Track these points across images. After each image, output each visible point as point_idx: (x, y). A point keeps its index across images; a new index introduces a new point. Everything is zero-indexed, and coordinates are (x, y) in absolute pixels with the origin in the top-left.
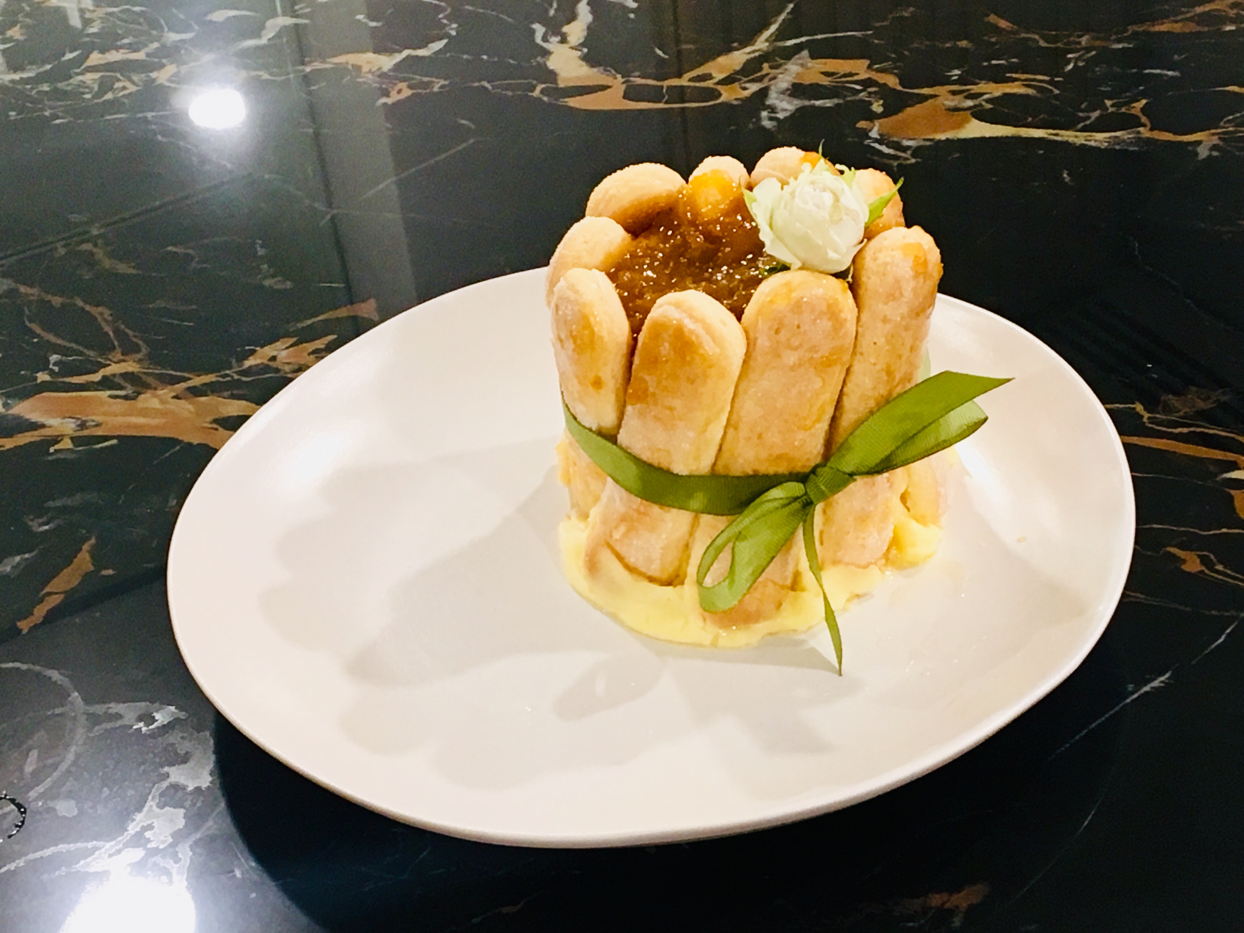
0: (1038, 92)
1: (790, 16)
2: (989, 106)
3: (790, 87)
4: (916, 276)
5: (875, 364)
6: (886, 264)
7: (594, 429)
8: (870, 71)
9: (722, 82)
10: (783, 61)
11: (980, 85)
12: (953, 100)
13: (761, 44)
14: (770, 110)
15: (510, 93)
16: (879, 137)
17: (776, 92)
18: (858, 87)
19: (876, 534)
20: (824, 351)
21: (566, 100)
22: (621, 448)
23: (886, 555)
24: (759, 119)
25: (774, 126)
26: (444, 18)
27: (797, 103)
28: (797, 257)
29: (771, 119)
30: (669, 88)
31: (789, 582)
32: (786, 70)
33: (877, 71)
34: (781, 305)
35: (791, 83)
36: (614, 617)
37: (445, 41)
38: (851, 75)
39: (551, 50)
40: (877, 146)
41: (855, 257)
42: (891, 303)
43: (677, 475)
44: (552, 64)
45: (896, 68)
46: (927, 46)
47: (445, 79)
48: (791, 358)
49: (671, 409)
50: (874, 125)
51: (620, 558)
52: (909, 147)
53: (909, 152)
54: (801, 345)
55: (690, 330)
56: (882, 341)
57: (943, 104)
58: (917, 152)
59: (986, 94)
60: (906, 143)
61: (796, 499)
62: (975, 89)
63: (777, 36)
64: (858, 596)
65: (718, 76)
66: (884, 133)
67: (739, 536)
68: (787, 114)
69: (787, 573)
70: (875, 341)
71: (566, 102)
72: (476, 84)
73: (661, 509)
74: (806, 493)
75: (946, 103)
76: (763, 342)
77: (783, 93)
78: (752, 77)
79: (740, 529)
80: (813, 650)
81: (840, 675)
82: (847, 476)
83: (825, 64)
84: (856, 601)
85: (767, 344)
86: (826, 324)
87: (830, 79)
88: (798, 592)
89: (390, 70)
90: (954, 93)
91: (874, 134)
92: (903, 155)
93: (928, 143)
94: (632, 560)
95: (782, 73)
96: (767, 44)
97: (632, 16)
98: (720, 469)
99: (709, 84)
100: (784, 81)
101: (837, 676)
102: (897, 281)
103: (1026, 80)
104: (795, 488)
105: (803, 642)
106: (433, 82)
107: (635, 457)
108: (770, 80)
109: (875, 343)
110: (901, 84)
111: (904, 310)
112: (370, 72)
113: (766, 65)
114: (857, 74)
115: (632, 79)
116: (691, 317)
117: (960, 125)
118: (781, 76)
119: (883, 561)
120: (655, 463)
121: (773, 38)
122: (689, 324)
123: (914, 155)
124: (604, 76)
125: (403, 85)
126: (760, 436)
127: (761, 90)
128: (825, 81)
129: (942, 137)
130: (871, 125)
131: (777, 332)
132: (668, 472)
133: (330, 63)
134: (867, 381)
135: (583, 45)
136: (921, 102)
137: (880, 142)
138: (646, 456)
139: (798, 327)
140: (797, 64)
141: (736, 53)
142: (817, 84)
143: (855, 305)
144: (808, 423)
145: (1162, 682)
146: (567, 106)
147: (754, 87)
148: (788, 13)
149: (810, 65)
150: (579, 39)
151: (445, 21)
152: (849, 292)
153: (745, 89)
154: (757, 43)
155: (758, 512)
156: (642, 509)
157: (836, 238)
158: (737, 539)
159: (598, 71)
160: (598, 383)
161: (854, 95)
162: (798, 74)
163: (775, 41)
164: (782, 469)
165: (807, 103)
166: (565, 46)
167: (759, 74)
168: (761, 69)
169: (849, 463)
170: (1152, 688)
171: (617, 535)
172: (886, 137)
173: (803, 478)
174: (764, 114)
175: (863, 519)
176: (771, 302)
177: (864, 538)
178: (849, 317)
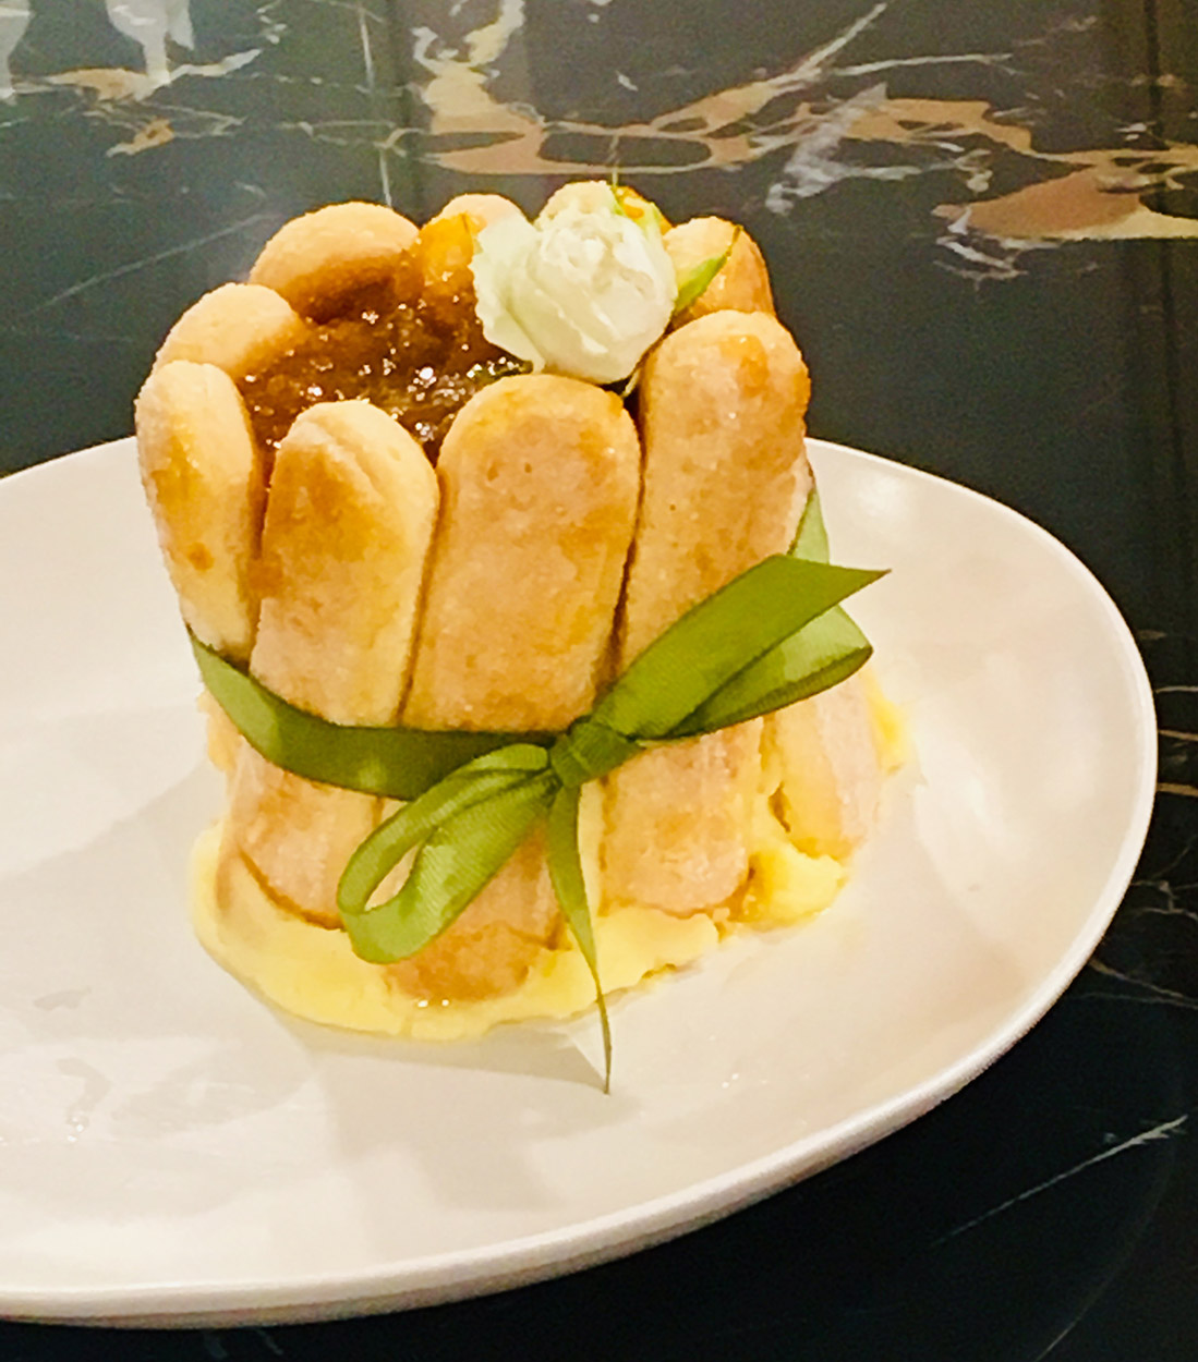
1: (872, 27)
2: (1179, 187)
3: (836, 145)
4: (749, 392)
5: (675, 545)
6: (688, 369)
7: (216, 648)
8: (984, 122)
9: (721, 133)
10: (836, 101)
11: (1172, 151)
12: (1115, 175)
13: (808, 71)
14: (787, 183)
15: (341, 142)
16: (965, 233)
17: (810, 153)
18: (954, 148)
19: (703, 857)
20: (576, 515)
21: (437, 155)
22: (255, 682)
23: (735, 903)
24: (765, 195)
25: (787, 210)
26: (266, 14)
27: (840, 171)
28: (541, 351)
29: (786, 197)
30: (623, 140)
31: (541, 932)
32: (837, 115)
33: (998, 121)
34: (498, 429)
35: (838, 138)
36: (252, 986)
37: (255, 53)
38: (947, 127)
39: (436, 72)
40: (958, 248)
41: (646, 356)
42: (696, 437)
43: (334, 725)
44: (429, 95)
45: (1031, 118)
46: (1099, 82)
47: (235, 115)
48: (519, 523)
49: (316, 606)
50: (964, 213)
51: (262, 880)
52: (1012, 251)
53: (1011, 259)
54: (533, 501)
55: (334, 463)
56: (684, 504)
57: (1096, 180)
58: (1023, 259)
59: (1176, 166)
60: (1009, 244)
61: (532, 774)
62: (1161, 157)
63: (838, 59)
64: (671, 967)
65: (715, 124)
66: (977, 226)
67: (431, 836)
68: (817, 190)
69: (535, 916)
70: (673, 502)
71: (438, 159)
72: (288, 126)
73: (315, 787)
74: (549, 766)
75: (1102, 178)
76: (468, 496)
77: (821, 154)
78: (772, 127)
79: (434, 822)
80: (574, 1052)
81: (606, 1091)
82: (624, 741)
83: (909, 108)
84: (668, 976)
85: (476, 496)
86: (576, 466)
87: (909, 133)
88: (557, 952)
89: (148, 99)
90: (1120, 162)
91: (958, 228)
92: (999, 263)
93: (1048, 246)
94: (276, 882)
95: (826, 121)
96: (818, 71)
97: (594, 18)
98: (409, 718)
99: (695, 135)
100: (830, 132)
101: (599, 1093)
102: (709, 399)
104: (533, 756)
105: (556, 1037)
106: (214, 120)
107: (271, 694)
108: (806, 131)
109: (673, 508)
110: (1033, 146)
111: (724, 451)
112: (110, 101)
113: (804, 108)
114: (961, 126)
115: (562, 124)
116: (341, 442)
117: (1115, 216)
118: (826, 125)
119: (727, 912)
120: (300, 705)
121: (833, 60)
122: (335, 453)
123: (1016, 266)
124: (516, 118)
125: (161, 124)
126: (470, 661)
127: (784, 148)
128: (903, 137)
129: (1078, 236)
130: (957, 213)
131: (492, 474)
132: (318, 721)
133: (49, 84)
134: (663, 576)
135: (493, 65)
136: (1058, 177)
137: (962, 240)
138: (286, 693)
139: (528, 469)
140: (860, 107)
141: (758, 85)
142: (884, 142)
143: (635, 436)
144: (557, 642)
145: (1167, 1132)
146: (436, 166)
147: (773, 143)
148: (873, 21)
149: (883, 108)
150: (490, 55)
151: (265, 19)
152: (625, 413)
153: (755, 145)
154: (801, 69)
155: (467, 794)
156: (287, 788)
157: (603, 318)
158: (429, 841)
159: (509, 110)
160: (200, 559)
161: (944, 159)
162: (856, 123)
163: (835, 65)
164: (515, 722)
165: (856, 172)
166: (464, 66)
167: (786, 122)
168: (792, 113)
169: (625, 717)
170: (1146, 1140)
171: (253, 837)
172: (978, 234)
173: (545, 740)
174: (777, 188)
175: (673, 827)
176: (483, 423)
177: (676, 861)
178: (621, 457)
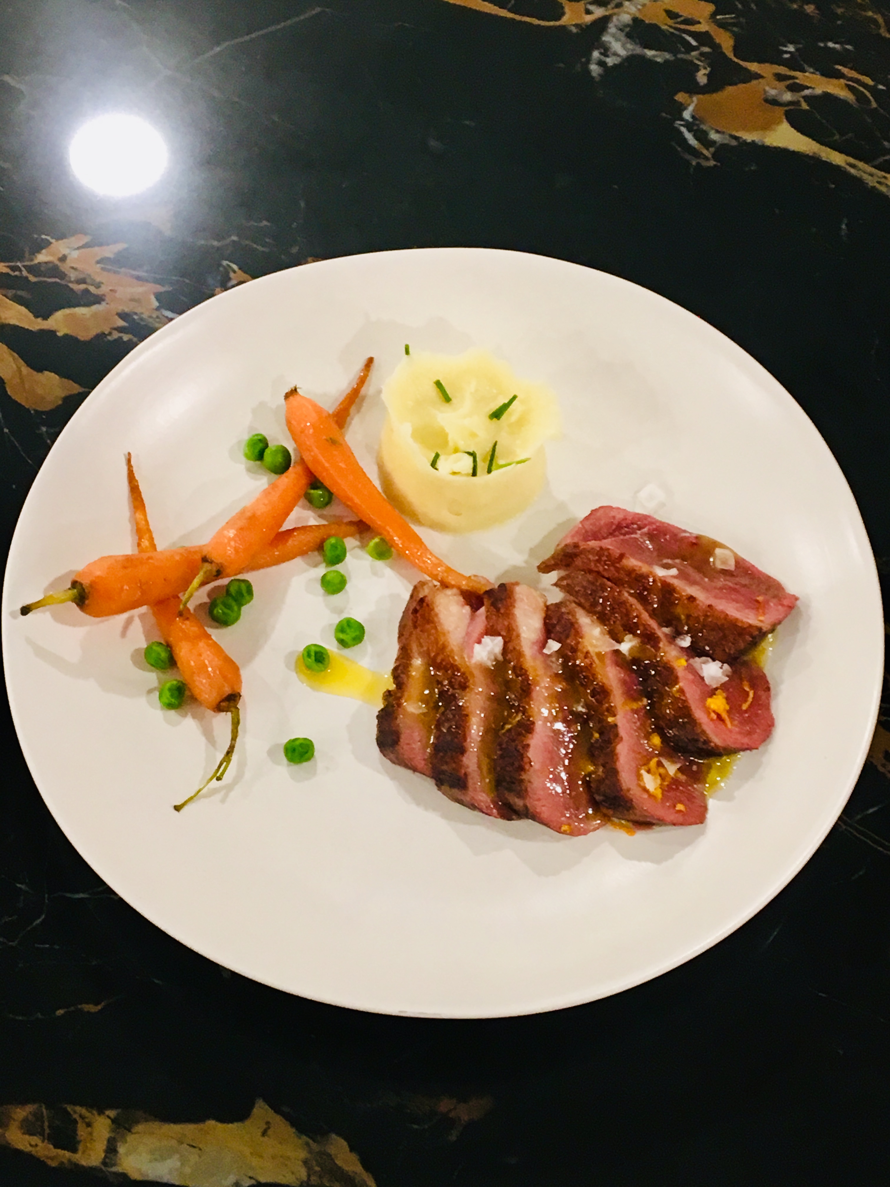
0: (857, 100)
2: (806, 106)
3: (631, 23)
8: (711, 23)
11: (807, 74)
12: (774, 88)
14: (602, 51)
16: (691, 120)
17: (616, 27)
18: (693, 42)
24: (589, 59)
25: (599, 75)
27: (631, 48)
29: (600, 63)
33: (718, 23)
35: (633, 18)
38: (691, 22)
40: (683, 129)
45: (737, 26)
50: (692, 102)
52: (713, 143)
53: (712, 150)
57: (765, 92)
58: (718, 152)
59: (808, 88)
60: (713, 135)
62: (801, 77)
66: (698, 116)
68: (617, 61)
75: (767, 89)
77: (622, 29)
87: (671, 22)
90: (779, 77)
91: (687, 114)
92: (705, 152)
93: (734, 143)
100: (628, 12)
103: (851, 79)
108: (616, 7)
110: (734, 49)
114: (698, 23)
117: (770, 125)
118: (627, 4)
123: (715, 156)
127: (602, 18)
128: (665, 24)
129: (749, 137)
130: (689, 101)
136: (744, 82)
137: (689, 126)
142: (656, 26)
147: (597, 13)
153: (588, 12)
161: (686, 52)
162: (643, 6)
165: (639, 50)
172: (697, 122)
174: (596, 54)
